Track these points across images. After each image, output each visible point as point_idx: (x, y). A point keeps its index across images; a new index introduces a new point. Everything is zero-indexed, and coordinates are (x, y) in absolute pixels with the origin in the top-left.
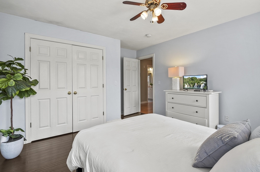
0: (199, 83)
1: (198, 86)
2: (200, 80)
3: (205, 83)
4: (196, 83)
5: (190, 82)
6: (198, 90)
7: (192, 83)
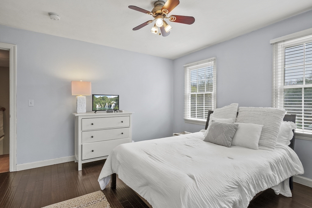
0: (110, 102)
1: (109, 106)
2: (111, 100)
3: (115, 103)
4: (107, 103)
5: (101, 102)
6: (109, 111)
7: (103, 103)
